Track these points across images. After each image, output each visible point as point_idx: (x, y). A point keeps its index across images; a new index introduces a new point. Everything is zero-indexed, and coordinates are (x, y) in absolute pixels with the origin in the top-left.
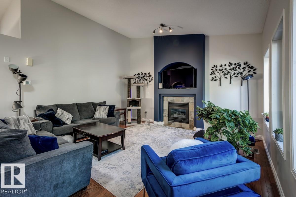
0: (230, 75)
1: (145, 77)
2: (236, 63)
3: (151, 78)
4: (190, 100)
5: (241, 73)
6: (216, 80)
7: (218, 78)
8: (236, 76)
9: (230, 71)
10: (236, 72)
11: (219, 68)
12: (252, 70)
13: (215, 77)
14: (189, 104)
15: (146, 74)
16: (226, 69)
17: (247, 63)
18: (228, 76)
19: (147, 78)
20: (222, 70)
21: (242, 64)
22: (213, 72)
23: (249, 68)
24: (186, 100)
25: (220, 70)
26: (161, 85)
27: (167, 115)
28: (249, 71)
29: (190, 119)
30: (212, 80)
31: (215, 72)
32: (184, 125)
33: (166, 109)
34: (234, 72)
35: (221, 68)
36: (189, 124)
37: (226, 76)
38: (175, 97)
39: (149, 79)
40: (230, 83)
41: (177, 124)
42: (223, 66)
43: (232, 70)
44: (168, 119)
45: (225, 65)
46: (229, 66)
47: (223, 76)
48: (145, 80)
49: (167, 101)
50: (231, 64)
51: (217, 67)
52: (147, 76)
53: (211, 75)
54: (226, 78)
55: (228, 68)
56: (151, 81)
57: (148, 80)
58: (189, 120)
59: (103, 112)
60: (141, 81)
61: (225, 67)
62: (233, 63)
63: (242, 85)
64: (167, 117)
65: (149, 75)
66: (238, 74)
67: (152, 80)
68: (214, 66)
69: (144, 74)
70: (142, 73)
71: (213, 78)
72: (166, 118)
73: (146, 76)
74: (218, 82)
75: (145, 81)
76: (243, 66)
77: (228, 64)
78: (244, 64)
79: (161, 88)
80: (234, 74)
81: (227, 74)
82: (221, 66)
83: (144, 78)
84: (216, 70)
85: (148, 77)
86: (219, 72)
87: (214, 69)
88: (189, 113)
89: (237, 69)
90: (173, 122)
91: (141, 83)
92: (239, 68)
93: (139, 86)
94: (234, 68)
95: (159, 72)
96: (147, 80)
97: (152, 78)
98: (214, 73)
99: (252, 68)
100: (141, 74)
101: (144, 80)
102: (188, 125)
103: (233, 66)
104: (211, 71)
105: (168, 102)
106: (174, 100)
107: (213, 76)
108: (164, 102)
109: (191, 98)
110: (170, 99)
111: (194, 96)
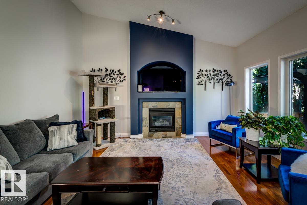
0: (214, 80)
1: (112, 75)
2: (219, 70)
3: (122, 77)
4: (176, 105)
5: (222, 79)
6: (202, 84)
7: (203, 83)
8: (219, 82)
9: (213, 77)
10: (218, 78)
11: (204, 73)
12: (230, 77)
13: (202, 82)
14: (176, 109)
15: (114, 71)
16: (210, 75)
17: (226, 71)
18: (212, 81)
19: (116, 76)
20: (207, 75)
21: (222, 71)
22: (199, 76)
23: (227, 75)
24: (171, 105)
25: (205, 75)
27: (147, 125)
28: (228, 78)
29: (176, 125)
30: (199, 84)
31: (201, 76)
32: (169, 133)
33: (146, 118)
34: (217, 78)
35: (206, 73)
36: (175, 131)
37: (211, 81)
38: (158, 102)
39: (120, 78)
40: (214, 88)
41: (161, 133)
42: (208, 72)
43: (215, 76)
44: (149, 129)
45: (210, 71)
46: (213, 72)
47: (208, 81)
48: (112, 79)
49: (147, 107)
50: (214, 70)
51: (203, 71)
52: (116, 74)
53: (197, 79)
54: (211, 83)
55: (212, 74)
56: (122, 81)
57: (118, 79)
58: (175, 127)
59: (69, 136)
60: (105, 80)
61: (210, 73)
62: (216, 70)
63: (222, 90)
64: (148, 128)
65: (120, 73)
66: (220, 80)
67: (125, 80)
68: (201, 70)
69: (110, 71)
70: (106, 68)
71: (199, 82)
72: (146, 129)
73: (114, 74)
74: (204, 86)
75: (112, 81)
76: (223, 73)
77: (212, 70)
78: (225, 71)
79: (142, 91)
80: (217, 79)
81: (212, 80)
82: (206, 71)
83: (111, 77)
84: (202, 74)
85: (118, 75)
86: (205, 76)
87: (200, 73)
88: (176, 119)
89: (219, 75)
90: (155, 133)
91: (105, 83)
92: (221, 75)
93: (107, 88)
94: (217, 74)
95: (139, 69)
96: (115, 79)
97: (125, 77)
98: (201, 78)
99: (230, 75)
100: (104, 70)
101: (110, 79)
102: (173, 134)
103: (216, 73)
104: (197, 75)
105: (149, 108)
106: (157, 106)
107: (199, 80)
108: (144, 109)
109: (178, 103)
110: (152, 105)
111: (182, 100)
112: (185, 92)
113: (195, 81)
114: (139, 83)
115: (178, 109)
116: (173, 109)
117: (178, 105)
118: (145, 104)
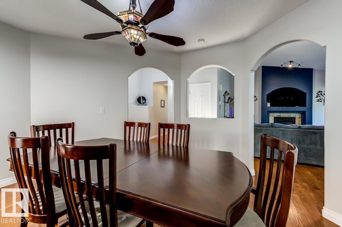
3: (255, 98)
4: (297, 116)
6: (321, 101)
11: (323, 93)
13: (321, 99)
14: (296, 118)
22: (318, 96)
24: (292, 115)
26: (269, 105)
31: (320, 96)
38: (281, 113)
49: (272, 116)
56: (255, 101)
67: (257, 100)
68: (320, 91)
71: (318, 100)
74: (323, 102)
79: (270, 106)
84: (321, 94)
87: (319, 94)
95: (268, 94)
97: (257, 98)
104: (317, 95)
105: (274, 117)
106: (280, 116)
107: (318, 98)
108: (270, 117)
109: (298, 114)
110: (276, 115)
111: (302, 113)
112: (305, 106)
113: (314, 99)
114: (268, 102)
115: (298, 118)
116: (295, 118)
117: (299, 115)
118: (271, 114)
